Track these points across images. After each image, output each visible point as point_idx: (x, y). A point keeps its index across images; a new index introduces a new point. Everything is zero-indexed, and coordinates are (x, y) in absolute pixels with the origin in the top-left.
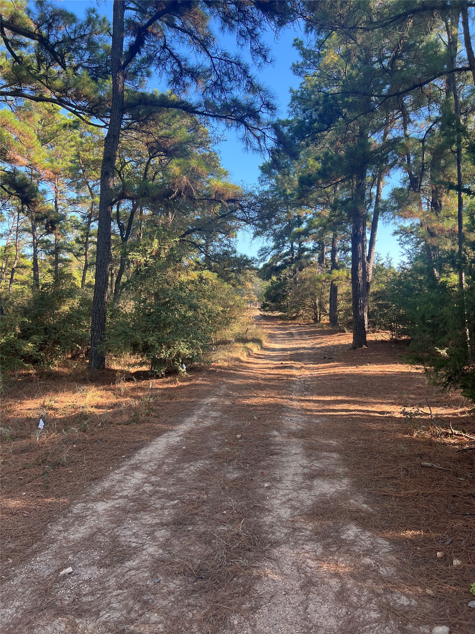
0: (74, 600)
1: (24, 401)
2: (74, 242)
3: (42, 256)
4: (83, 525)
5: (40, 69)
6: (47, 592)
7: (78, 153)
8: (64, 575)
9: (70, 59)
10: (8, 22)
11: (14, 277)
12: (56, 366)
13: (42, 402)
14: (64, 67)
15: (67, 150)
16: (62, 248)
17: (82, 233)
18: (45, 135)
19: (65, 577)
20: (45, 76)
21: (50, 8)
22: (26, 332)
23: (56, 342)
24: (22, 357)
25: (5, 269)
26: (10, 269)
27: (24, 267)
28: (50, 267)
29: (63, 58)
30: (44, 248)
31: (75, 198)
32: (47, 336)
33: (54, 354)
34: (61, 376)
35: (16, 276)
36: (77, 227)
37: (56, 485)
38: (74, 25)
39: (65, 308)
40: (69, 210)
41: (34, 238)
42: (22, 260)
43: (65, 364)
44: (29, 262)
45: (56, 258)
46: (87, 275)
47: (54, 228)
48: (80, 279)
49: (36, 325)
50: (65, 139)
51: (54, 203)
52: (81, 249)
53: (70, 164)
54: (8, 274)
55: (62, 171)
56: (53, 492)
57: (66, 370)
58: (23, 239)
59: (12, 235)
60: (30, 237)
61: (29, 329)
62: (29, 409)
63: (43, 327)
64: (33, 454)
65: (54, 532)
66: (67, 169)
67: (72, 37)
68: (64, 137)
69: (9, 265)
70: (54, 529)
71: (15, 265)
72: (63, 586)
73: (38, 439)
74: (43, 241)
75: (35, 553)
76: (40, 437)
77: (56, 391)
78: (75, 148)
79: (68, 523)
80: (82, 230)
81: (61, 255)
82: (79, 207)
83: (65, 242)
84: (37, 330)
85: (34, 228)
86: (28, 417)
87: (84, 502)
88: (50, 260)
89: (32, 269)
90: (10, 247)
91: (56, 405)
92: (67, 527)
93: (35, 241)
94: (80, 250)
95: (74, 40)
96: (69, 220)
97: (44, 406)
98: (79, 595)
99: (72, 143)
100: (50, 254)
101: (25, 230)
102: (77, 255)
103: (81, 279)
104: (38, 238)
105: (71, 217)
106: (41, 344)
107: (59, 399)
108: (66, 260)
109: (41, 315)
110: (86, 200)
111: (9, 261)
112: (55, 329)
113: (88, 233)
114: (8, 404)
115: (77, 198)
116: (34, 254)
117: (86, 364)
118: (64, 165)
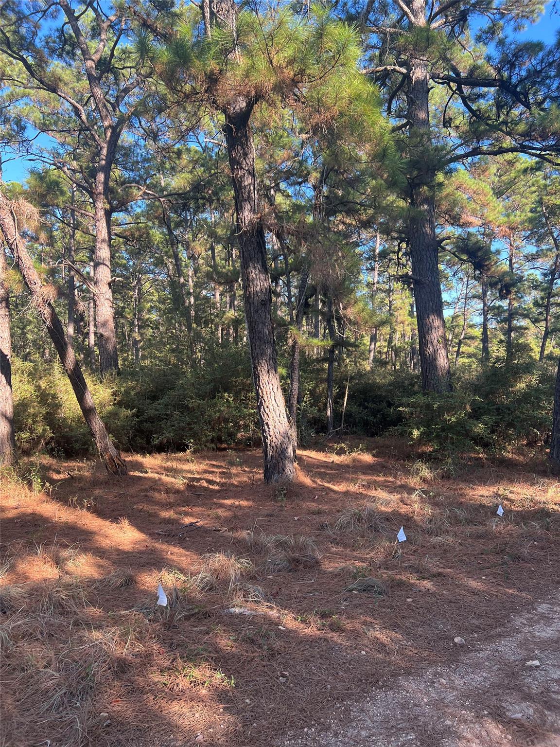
0: (542, 692)
1: (476, 487)
2: (531, 305)
3: (492, 325)
4: (549, 626)
5: (499, 117)
6: (513, 675)
7: (541, 199)
8: (531, 666)
9: (535, 94)
10: (467, 78)
11: (461, 350)
12: (509, 452)
13: (495, 490)
14: (527, 105)
15: (526, 198)
16: (517, 313)
17: (543, 294)
18: (501, 186)
19: (531, 668)
20: (505, 123)
21: (513, 46)
22: (476, 411)
23: (510, 425)
24: (473, 439)
25: (451, 341)
26: (457, 341)
27: (472, 338)
28: (503, 338)
29: (526, 96)
30: (495, 315)
31: (534, 253)
32: (500, 417)
33: (507, 438)
34: (516, 465)
35: (463, 348)
36: (536, 287)
37: (516, 579)
38: (541, 54)
39: (521, 385)
40: (526, 268)
41: (485, 304)
42: (470, 330)
43: (519, 451)
44: (477, 332)
45: (510, 325)
46: (547, 344)
47: (509, 292)
48: (537, 350)
49: (488, 404)
50: (524, 186)
51: (508, 262)
52: (541, 313)
53: (530, 215)
54: (455, 347)
55: (521, 224)
56: (514, 585)
57: (521, 458)
58: (472, 306)
59: (460, 303)
60: (479, 304)
61: (479, 408)
62: (482, 496)
63: (495, 407)
64: (489, 542)
65: (518, 623)
66: (526, 221)
67: (539, 68)
68: (523, 183)
69: (456, 336)
70: (518, 621)
71: (462, 337)
72: (530, 676)
73: (494, 527)
74: (494, 308)
75: (500, 636)
76: (497, 526)
77: (511, 481)
78: (537, 193)
79: (532, 619)
80: (542, 290)
81: (515, 322)
82: (539, 263)
83: (520, 307)
84: (488, 409)
85: (484, 293)
86: (481, 504)
87: (551, 604)
88: (502, 329)
89: (481, 340)
90: (458, 316)
91: (510, 496)
92: (531, 623)
93: (486, 308)
94: (538, 315)
95: (540, 71)
96: (526, 280)
97: (497, 495)
98: (548, 690)
99: (534, 189)
100: (502, 321)
101: (474, 297)
102: (535, 321)
103: (540, 350)
104: (488, 304)
105: (528, 275)
106: (493, 426)
107: (515, 489)
108: (521, 328)
109: (493, 393)
110: (549, 253)
111: (456, 332)
112: (509, 410)
113: (549, 294)
114: (458, 487)
115: (537, 252)
116: (484, 322)
117: (546, 453)
118: (522, 217)
